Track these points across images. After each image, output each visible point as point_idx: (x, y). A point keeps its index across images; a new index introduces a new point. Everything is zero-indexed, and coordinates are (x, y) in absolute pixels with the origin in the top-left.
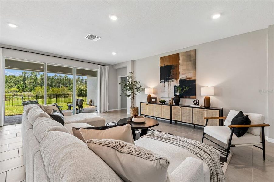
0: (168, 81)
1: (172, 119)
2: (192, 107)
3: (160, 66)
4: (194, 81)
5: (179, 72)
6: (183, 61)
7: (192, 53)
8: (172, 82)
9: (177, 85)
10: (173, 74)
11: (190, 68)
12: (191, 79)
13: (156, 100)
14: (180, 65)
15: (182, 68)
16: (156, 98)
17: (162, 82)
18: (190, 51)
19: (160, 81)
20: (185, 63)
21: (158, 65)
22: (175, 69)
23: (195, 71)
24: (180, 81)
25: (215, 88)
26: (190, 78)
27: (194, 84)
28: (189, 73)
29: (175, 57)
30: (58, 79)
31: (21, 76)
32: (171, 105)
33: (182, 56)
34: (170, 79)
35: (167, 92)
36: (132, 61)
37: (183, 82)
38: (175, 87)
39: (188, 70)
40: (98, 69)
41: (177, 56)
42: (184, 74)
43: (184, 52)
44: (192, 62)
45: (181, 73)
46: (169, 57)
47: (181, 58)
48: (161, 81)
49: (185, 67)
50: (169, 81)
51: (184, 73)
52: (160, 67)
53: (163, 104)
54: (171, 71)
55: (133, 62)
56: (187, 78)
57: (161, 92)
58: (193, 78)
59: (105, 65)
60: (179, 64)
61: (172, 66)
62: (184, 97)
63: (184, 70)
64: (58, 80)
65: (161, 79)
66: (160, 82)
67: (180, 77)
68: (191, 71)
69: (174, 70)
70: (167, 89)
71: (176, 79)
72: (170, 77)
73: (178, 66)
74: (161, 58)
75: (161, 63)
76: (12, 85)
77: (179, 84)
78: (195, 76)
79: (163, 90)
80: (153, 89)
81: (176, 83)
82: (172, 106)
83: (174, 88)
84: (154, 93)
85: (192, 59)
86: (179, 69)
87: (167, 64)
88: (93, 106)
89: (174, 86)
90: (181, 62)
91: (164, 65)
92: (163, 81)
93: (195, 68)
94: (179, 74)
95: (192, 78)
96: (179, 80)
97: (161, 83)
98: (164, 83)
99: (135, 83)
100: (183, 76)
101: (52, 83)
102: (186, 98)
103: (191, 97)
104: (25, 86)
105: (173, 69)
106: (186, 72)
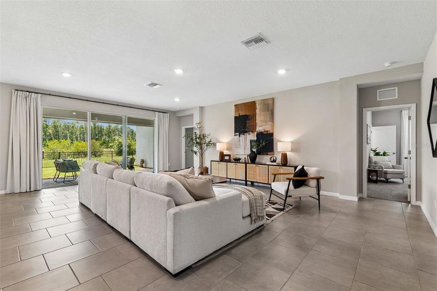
0: (244, 135)
1: (247, 180)
2: (268, 165)
3: (234, 115)
4: (272, 134)
5: (256, 124)
6: (260, 111)
7: (270, 102)
8: (248, 136)
9: (253, 139)
10: (250, 126)
11: (268, 119)
12: (269, 132)
13: (230, 158)
15: (259, 119)
16: (229, 156)
18: (267, 99)
19: (234, 134)
20: (262, 113)
21: (232, 114)
22: (251, 120)
23: (273, 123)
24: (257, 134)
25: (292, 142)
26: (267, 131)
27: (272, 138)
28: (267, 125)
29: (252, 105)
32: (246, 164)
33: (259, 104)
34: (246, 132)
35: (242, 148)
36: (200, 107)
37: (260, 135)
38: (251, 141)
39: (266, 121)
40: (156, 118)
41: (254, 103)
43: (261, 100)
44: (270, 112)
45: (258, 125)
46: (245, 104)
47: (258, 106)
48: (236, 134)
49: (262, 118)
51: (261, 125)
52: (235, 117)
53: (237, 162)
54: (247, 121)
55: (202, 108)
56: (265, 131)
57: (236, 147)
58: (271, 132)
59: (164, 112)
60: (256, 114)
61: (248, 116)
62: (262, 153)
63: (261, 121)
65: (236, 132)
67: (257, 130)
68: (269, 123)
70: (242, 144)
71: (252, 132)
72: (246, 130)
73: (254, 116)
74: (236, 106)
75: (235, 112)
77: (255, 139)
78: (273, 129)
79: (238, 146)
80: (226, 144)
81: (252, 137)
82: (248, 165)
83: (251, 143)
84: (227, 149)
85: (270, 109)
86: (256, 120)
87: (242, 113)
88: (146, 168)
90: (258, 111)
91: (239, 114)
92: (238, 134)
93: (273, 120)
94: (256, 126)
97: (236, 136)
98: (239, 136)
99: (204, 136)
100: (259, 129)
102: (263, 154)
103: (269, 153)
105: (249, 120)
106: (264, 124)
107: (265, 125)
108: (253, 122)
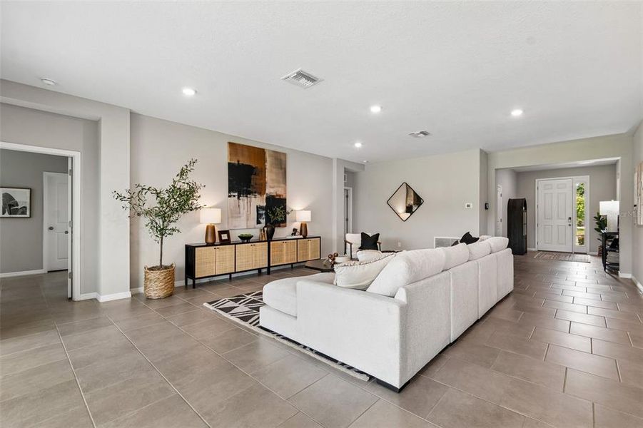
3: (227, 161)
4: (285, 199)
5: (265, 183)
6: (271, 165)
7: (282, 157)
8: (253, 199)
9: (262, 205)
10: (256, 184)
11: (281, 180)
14: (266, 171)
15: (270, 176)
17: (234, 196)
18: (279, 153)
19: (228, 194)
20: (274, 170)
21: (223, 158)
22: (258, 175)
23: (286, 185)
24: (267, 198)
26: (280, 196)
27: (284, 204)
28: (279, 187)
29: (260, 153)
33: (270, 156)
34: (250, 193)
35: (244, 217)
37: (271, 200)
39: (278, 182)
41: (262, 151)
42: (273, 188)
43: (272, 151)
44: (283, 170)
45: (267, 185)
46: (248, 148)
47: (268, 158)
48: (232, 194)
49: (274, 177)
50: (248, 196)
51: (272, 186)
52: (229, 164)
54: (253, 176)
56: (277, 195)
57: (232, 217)
58: (284, 196)
60: (265, 169)
61: (254, 168)
63: (272, 180)
65: (231, 190)
66: (230, 196)
67: (267, 192)
68: (281, 185)
69: (257, 177)
70: (243, 211)
71: (260, 194)
72: (251, 189)
73: (263, 170)
74: (230, 144)
75: (230, 155)
77: (265, 204)
78: (286, 193)
79: (235, 214)
81: (260, 201)
83: (258, 211)
85: (282, 166)
86: (265, 177)
87: (244, 161)
89: (257, 207)
90: (268, 165)
91: (238, 161)
92: (236, 194)
93: (285, 181)
94: (265, 186)
96: (265, 196)
97: (232, 198)
98: (238, 198)
100: (270, 191)
103: (281, 224)
105: (255, 174)
106: (276, 184)
107: (277, 187)
108: (261, 179)
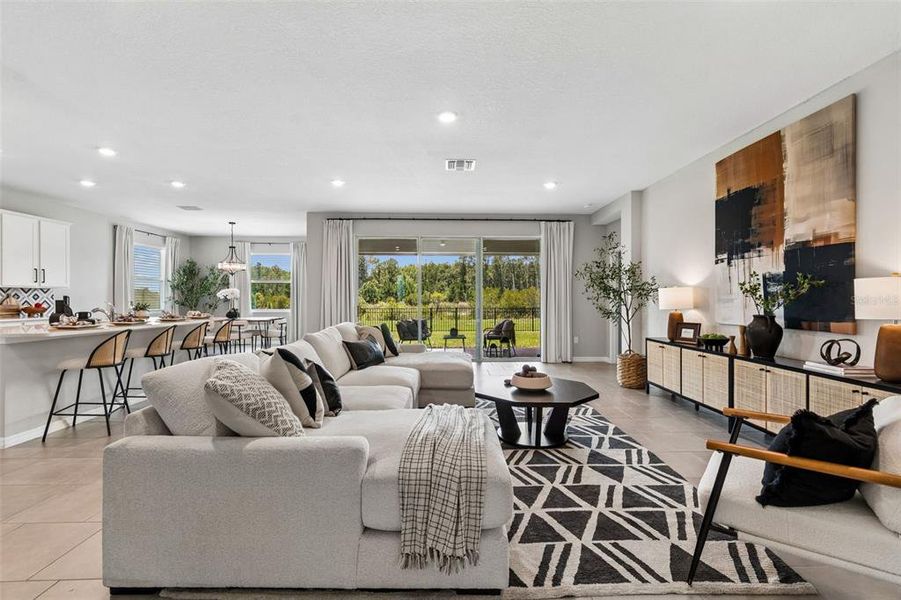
0: (743, 257)
3: (714, 198)
4: (849, 247)
5: (783, 214)
6: (801, 161)
7: (839, 117)
8: (756, 260)
9: (774, 271)
10: (761, 225)
11: (831, 188)
12: (833, 242)
13: (696, 333)
14: (785, 182)
15: (793, 193)
16: (696, 327)
17: (722, 261)
18: (828, 110)
19: (714, 259)
20: (810, 168)
21: (708, 192)
22: (766, 203)
23: (854, 198)
24: (787, 253)
26: (827, 237)
27: (847, 262)
28: (824, 212)
29: (769, 149)
30: (533, 267)
31: (457, 265)
32: (732, 357)
33: (794, 139)
34: (748, 248)
35: (737, 302)
36: (633, 192)
37: (800, 256)
38: (766, 281)
39: (821, 199)
41: (776, 139)
42: (804, 220)
43: (802, 120)
44: (837, 157)
45: (789, 218)
46: (747, 152)
47: (790, 148)
48: (720, 257)
49: (807, 189)
50: (746, 255)
51: (802, 214)
52: (717, 202)
54: (754, 211)
55: (639, 195)
56: (816, 239)
57: (719, 300)
58: (843, 236)
59: (561, 219)
60: (783, 178)
61: (757, 190)
62: (804, 324)
63: (802, 200)
64: (532, 270)
65: (718, 251)
66: (717, 263)
67: (787, 236)
68: (836, 203)
69: (764, 207)
70: (737, 289)
71: (771, 245)
72: (750, 240)
73: (777, 187)
74: (720, 164)
75: (718, 184)
76: (442, 286)
77: (781, 269)
78: (855, 225)
79: (724, 295)
81: (773, 262)
83: (765, 286)
84: (696, 307)
85: (838, 144)
86: (782, 199)
87: (737, 186)
89: (764, 277)
90: (789, 167)
91: (729, 191)
92: (725, 256)
93: (854, 186)
94: (783, 221)
95: (836, 234)
96: (782, 249)
97: (720, 265)
98: (729, 263)
100: (796, 230)
101: (518, 277)
102: (810, 329)
103: (833, 325)
104: (465, 287)
105: (759, 204)
106: (813, 209)
107: (816, 214)
108: (773, 209)
